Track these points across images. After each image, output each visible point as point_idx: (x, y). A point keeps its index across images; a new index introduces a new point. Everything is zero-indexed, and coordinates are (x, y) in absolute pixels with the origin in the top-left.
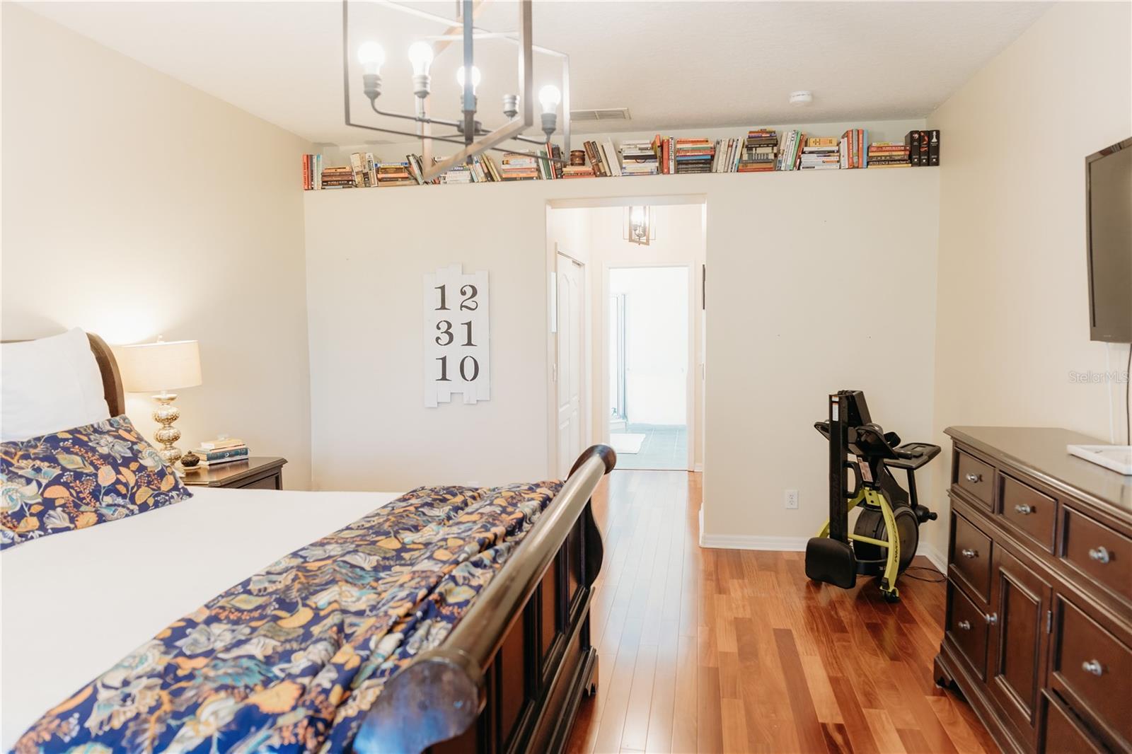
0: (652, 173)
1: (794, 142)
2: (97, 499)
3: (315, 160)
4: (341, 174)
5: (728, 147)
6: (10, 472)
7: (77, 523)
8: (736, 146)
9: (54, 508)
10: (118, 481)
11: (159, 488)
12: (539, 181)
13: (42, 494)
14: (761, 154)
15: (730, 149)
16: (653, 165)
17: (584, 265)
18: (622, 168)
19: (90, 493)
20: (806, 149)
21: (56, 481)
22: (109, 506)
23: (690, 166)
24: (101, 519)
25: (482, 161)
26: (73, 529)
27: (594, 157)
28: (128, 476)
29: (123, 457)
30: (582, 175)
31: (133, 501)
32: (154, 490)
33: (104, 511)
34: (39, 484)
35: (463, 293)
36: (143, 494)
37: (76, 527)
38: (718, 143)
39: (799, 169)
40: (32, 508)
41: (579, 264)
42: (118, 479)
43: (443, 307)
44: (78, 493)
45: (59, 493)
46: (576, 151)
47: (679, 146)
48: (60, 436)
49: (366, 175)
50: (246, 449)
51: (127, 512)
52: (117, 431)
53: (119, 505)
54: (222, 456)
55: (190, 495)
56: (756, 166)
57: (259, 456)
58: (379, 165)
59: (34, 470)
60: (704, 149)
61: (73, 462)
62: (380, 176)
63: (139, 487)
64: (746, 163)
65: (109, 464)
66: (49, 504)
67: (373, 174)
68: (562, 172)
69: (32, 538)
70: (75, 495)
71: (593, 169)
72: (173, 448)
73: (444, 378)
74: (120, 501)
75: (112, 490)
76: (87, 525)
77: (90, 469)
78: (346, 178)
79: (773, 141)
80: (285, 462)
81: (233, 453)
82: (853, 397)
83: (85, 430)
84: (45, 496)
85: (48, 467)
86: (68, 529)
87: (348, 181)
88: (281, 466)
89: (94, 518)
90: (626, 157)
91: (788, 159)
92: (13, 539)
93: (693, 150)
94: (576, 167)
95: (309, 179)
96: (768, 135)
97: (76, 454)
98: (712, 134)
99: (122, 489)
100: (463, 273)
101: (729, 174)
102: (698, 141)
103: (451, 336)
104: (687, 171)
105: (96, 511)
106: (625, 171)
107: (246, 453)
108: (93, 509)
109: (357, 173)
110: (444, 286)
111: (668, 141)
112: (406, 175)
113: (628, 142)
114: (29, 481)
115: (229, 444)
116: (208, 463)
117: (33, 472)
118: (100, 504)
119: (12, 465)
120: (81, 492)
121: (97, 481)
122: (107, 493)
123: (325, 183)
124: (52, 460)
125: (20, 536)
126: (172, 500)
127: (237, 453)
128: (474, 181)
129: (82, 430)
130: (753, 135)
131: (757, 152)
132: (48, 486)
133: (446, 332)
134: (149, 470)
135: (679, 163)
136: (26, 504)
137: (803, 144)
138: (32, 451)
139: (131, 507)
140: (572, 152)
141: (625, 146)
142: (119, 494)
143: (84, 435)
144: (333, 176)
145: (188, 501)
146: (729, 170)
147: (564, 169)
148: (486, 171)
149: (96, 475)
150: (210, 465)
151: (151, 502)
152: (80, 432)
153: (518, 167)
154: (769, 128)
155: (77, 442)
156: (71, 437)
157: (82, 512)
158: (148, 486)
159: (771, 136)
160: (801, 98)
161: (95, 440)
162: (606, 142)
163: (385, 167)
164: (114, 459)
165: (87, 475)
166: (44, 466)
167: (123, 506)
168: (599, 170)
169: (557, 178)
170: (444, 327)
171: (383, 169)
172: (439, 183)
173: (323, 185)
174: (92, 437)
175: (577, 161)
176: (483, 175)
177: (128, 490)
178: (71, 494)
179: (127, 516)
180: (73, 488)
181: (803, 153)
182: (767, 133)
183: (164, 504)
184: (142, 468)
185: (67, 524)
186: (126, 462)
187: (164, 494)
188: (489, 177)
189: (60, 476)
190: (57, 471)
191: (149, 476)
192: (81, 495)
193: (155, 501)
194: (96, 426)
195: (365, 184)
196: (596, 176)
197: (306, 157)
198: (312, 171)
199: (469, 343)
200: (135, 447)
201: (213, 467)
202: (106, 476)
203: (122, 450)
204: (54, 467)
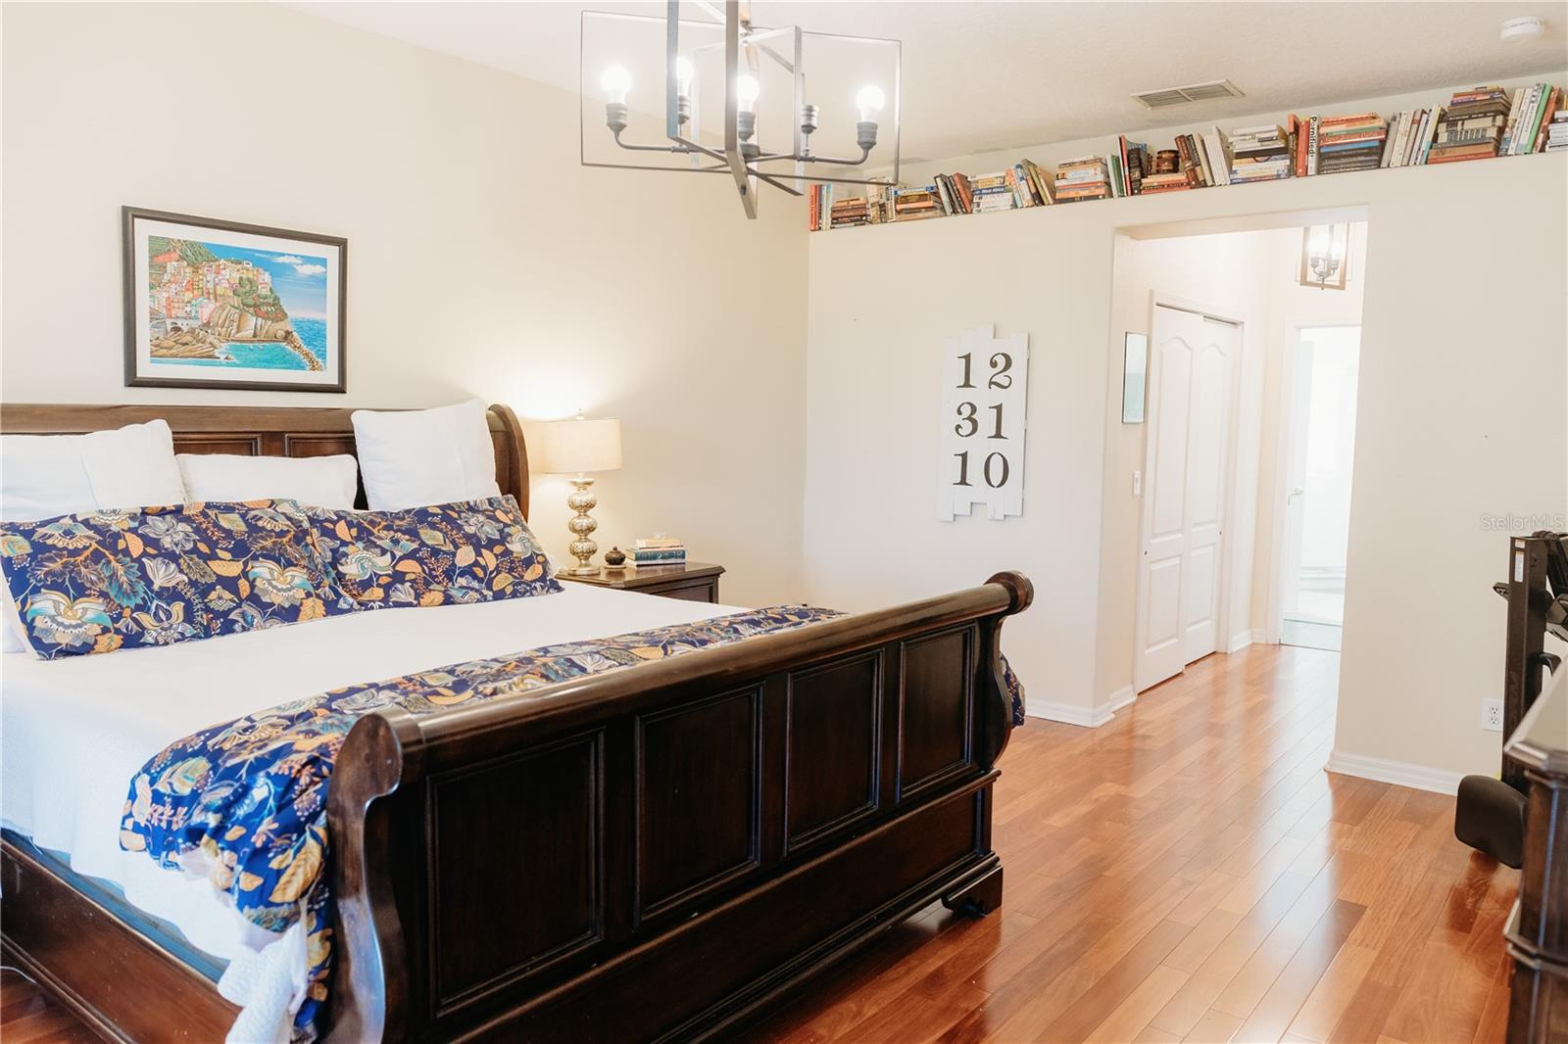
0: (1278, 177)
1: (1536, 105)
2: (450, 579)
3: (824, 192)
4: (853, 208)
5: (1413, 122)
6: (369, 540)
7: (421, 600)
8: (1428, 121)
9: (403, 582)
10: (476, 563)
11: (522, 577)
12: (1108, 200)
13: (394, 567)
14: (1472, 131)
15: (1415, 126)
16: (1280, 164)
17: (1242, 323)
18: (1231, 172)
19: (443, 571)
20: (1558, 115)
21: (411, 555)
22: (462, 587)
23: (1343, 160)
24: (448, 601)
25: (1029, 177)
26: (416, 606)
27: (1190, 159)
28: (489, 559)
29: (488, 538)
30: (1171, 186)
31: (489, 587)
32: (515, 577)
33: (453, 592)
34: (393, 556)
35: (994, 364)
36: (502, 581)
37: (419, 604)
38: (1394, 119)
39: (1542, 150)
40: (381, 579)
41: (1233, 323)
42: (476, 561)
43: (967, 384)
44: (430, 570)
45: (410, 567)
46: (1165, 151)
47: (1323, 130)
48: (430, 511)
49: (882, 207)
50: (684, 552)
51: (479, 597)
52: (493, 512)
53: (472, 589)
54: (654, 557)
55: (559, 589)
56: (1459, 151)
57: (697, 560)
58: (899, 193)
59: (392, 541)
60: (1367, 132)
61: (432, 537)
62: (899, 207)
63: (499, 573)
64: (1443, 148)
65: (471, 544)
66: (398, 577)
67: (891, 206)
68: (1141, 185)
69: (372, 608)
70: (427, 571)
71: (1187, 177)
72: (587, 540)
73: (963, 482)
74: (475, 584)
75: (467, 571)
76: (431, 604)
77: (451, 548)
78: (859, 213)
79: (1499, 107)
80: (723, 571)
81: (667, 554)
82: (1558, 543)
83: (459, 507)
84: (397, 568)
85: (407, 540)
86: (410, 605)
87: (862, 216)
88: (719, 574)
89: (440, 597)
90: (1241, 155)
91: (1522, 133)
92: (352, 606)
93: (1349, 134)
94: (1163, 176)
95: (817, 216)
96: (1488, 97)
97: (441, 531)
98: (1383, 106)
99: (480, 573)
100: (995, 337)
101: (1411, 170)
102: (1357, 119)
103: (975, 423)
104: (1336, 169)
105: (444, 592)
106: (1236, 176)
107: (683, 557)
108: (443, 589)
109: (873, 205)
110: (969, 355)
111: (1308, 124)
112: (930, 203)
113: (1241, 132)
114: (384, 552)
115: (664, 544)
116: (636, 563)
117: (391, 544)
118: (453, 585)
119: (373, 534)
120: (434, 570)
121: (453, 561)
122: (461, 575)
123: (836, 221)
124: (413, 534)
125: (359, 603)
126: (534, 592)
127: (671, 555)
128: (1017, 207)
129: (455, 506)
130: (1459, 99)
131: (1466, 127)
132: (401, 559)
133: (969, 418)
134: (515, 555)
135: (1322, 157)
136: (375, 574)
137: (1553, 106)
138: (398, 522)
139: (485, 592)
140: (1159, 153)
141: (1236, 138)
142: (475, 577)
143: (456, 512)
144: (844, 210)
145: (555, 595)
146: (1412, 162)
147: (1144, 181)
148: (1033, 190)
149: (454, 555)
150: (638, 566)
151: (509, 590)
152: (453, 509)
153: (1078, 182)
154: (1491, 85)
155: (446, 518)
156: (441, 512)
157: (430, 590)
158: (509, 573)
159: (1492, 98)
160: (1518, 30)
161: (465, 518)
162: (1208, 136)
163: (907, 194)
164: (479, 539)
165: (445, 552)
166: (404, 538)
167: (477, 591)
168: (1196, 178)
169: (1132, 194)
170: (966, 411)
171: (903, 197)
172: (971, 212)
173: (833, 223)
174: (463, 515)
175: (1166, 166)
176: (1029, 197)
177: (485, 576)
178: (424, 571)
179: (478, 601)
180: (426, 564)
181: (1553, 121)
182: (1485, 93)
183: (523, 594)
184: (507, 553)
185: (411, 599)
186: (491, 544)
187: (524, 583)
188: (1038, 199)
189: (416, 551)
190: (415, 546)
191: (512, 562)
192: (434, 573)
193: (514, 589)
194: (472, 504)
195: (881, 219)
196: (1191, 188)
197: (814, 188)
198: (820, 206)
199: (998, 435)
200: (506, 530)
201: (642, 568)
202: (465, 556)
203: (490, 531)
204: (413, 542)
